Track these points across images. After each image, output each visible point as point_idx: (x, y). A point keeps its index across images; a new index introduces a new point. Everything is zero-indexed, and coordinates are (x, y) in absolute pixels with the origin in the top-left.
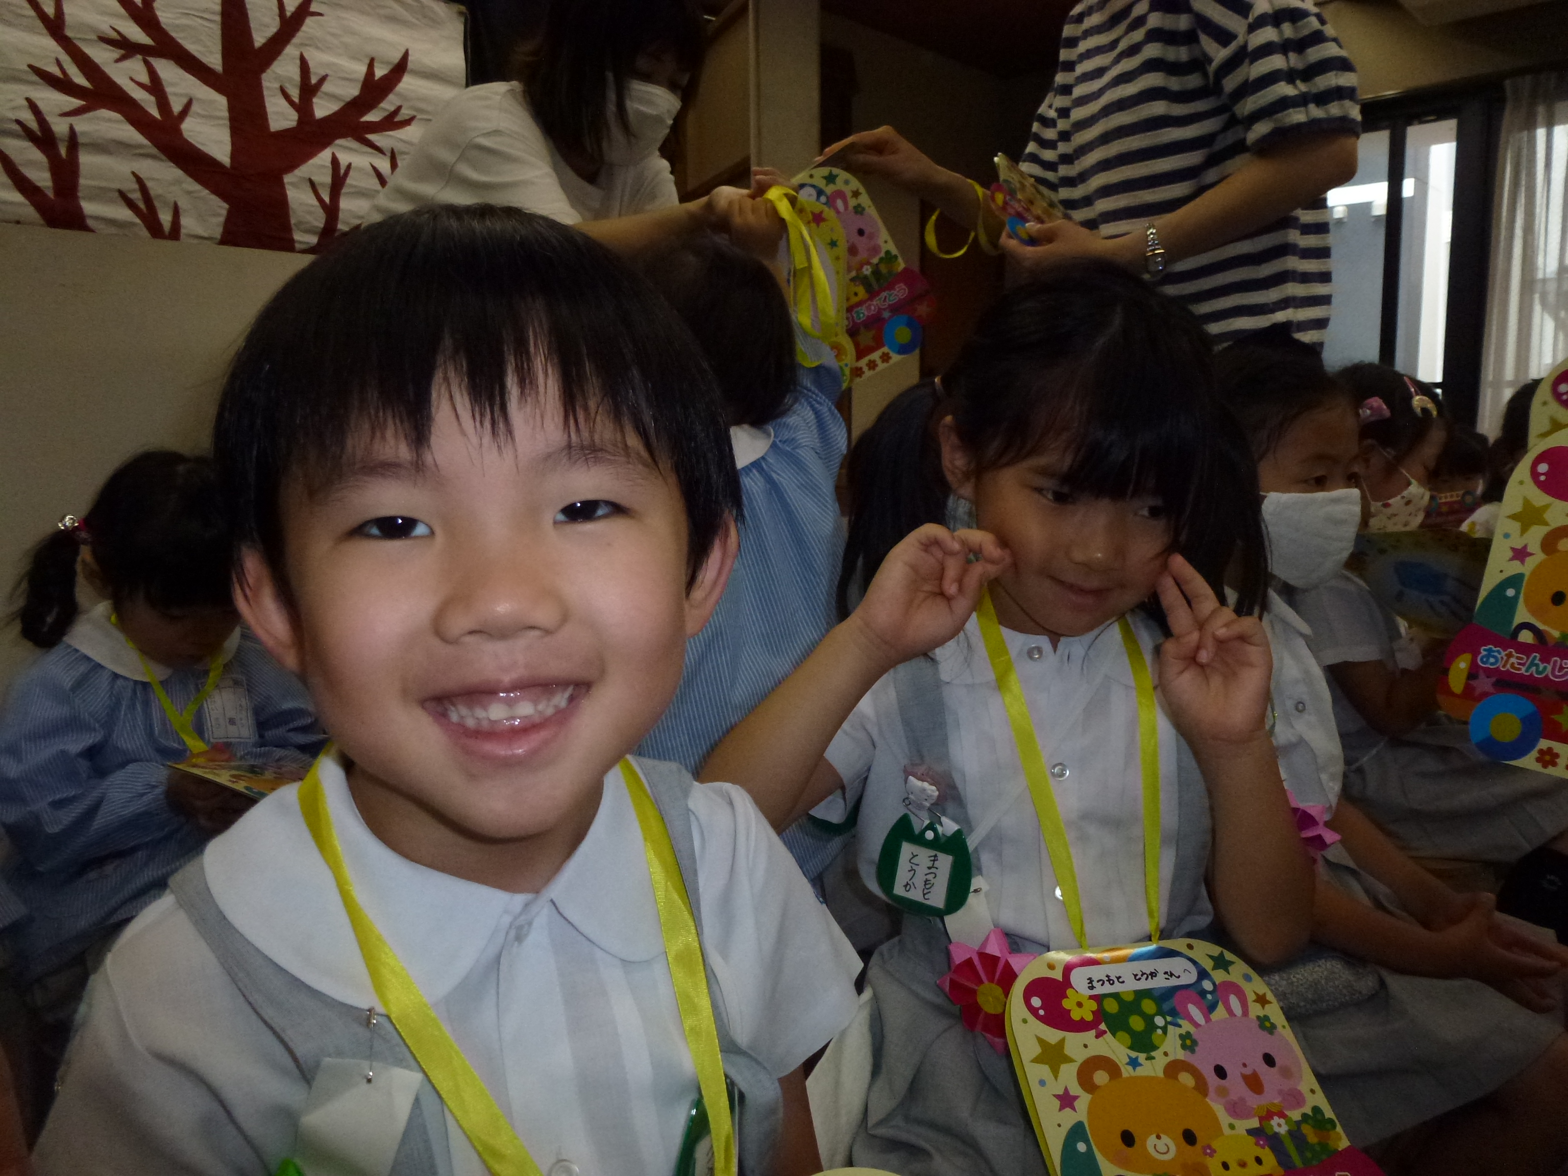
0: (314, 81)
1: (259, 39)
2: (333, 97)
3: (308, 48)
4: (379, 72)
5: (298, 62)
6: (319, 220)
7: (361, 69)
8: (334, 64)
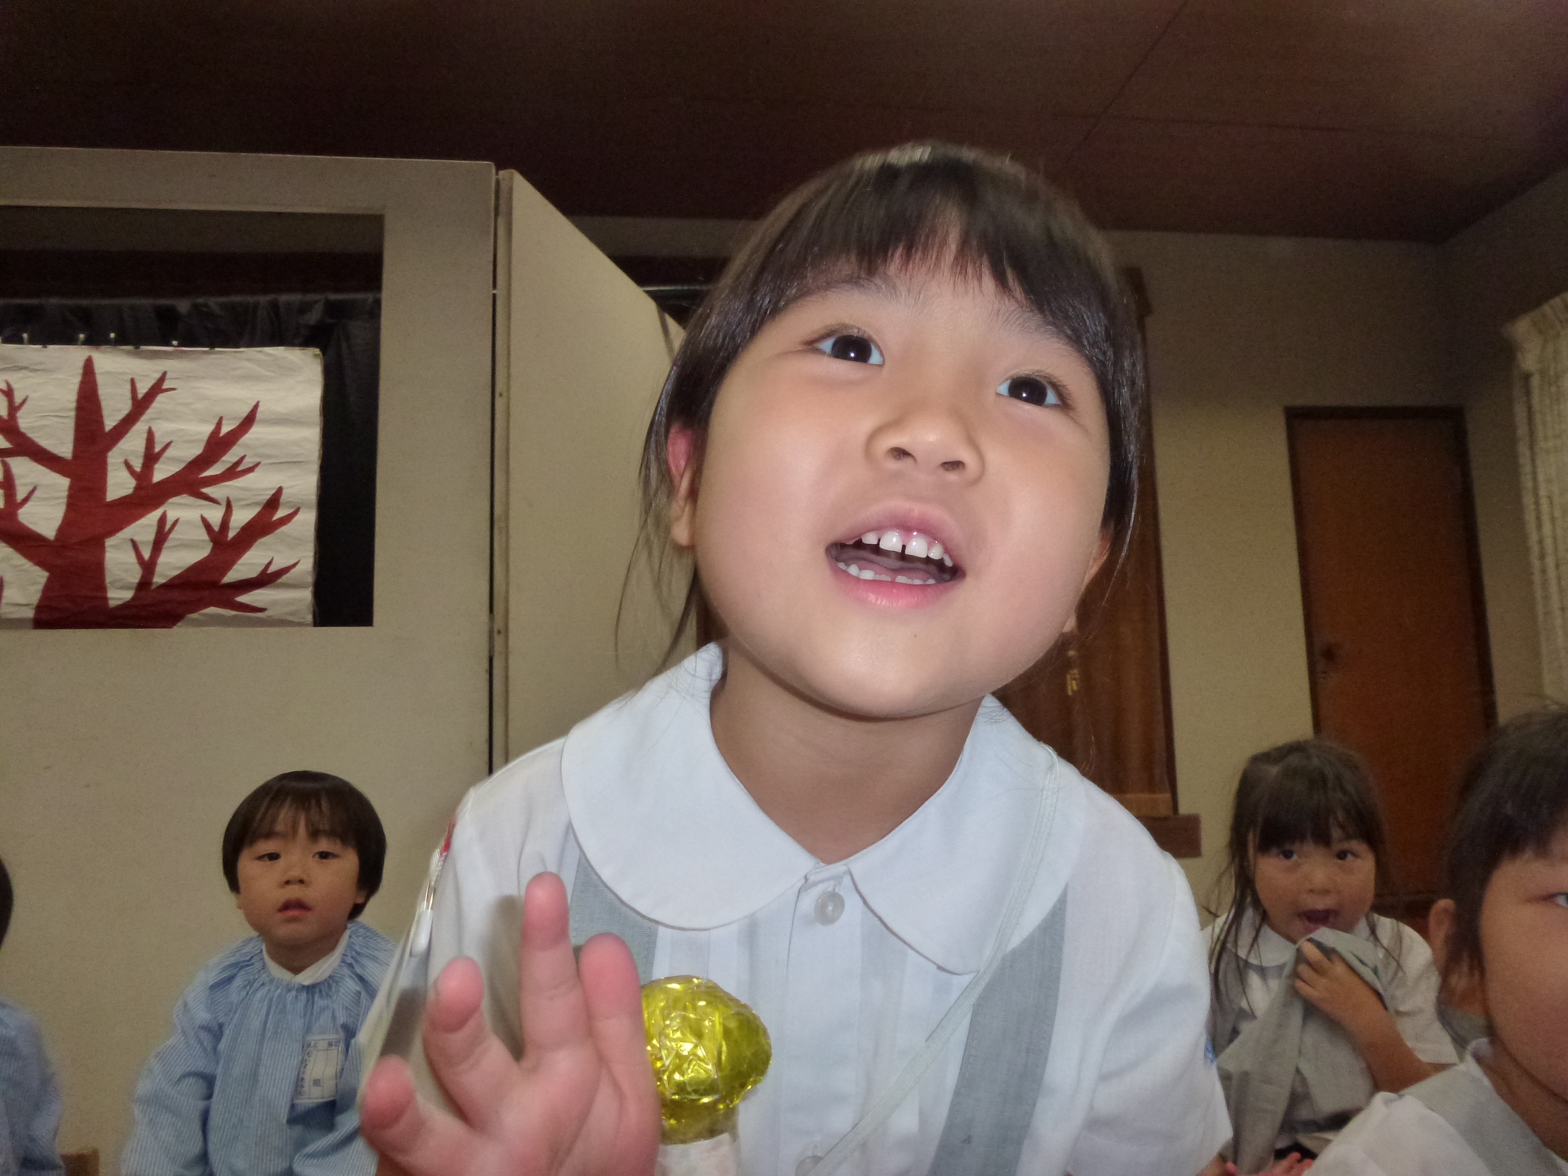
0: (157, 449)
1: (110, 422)
2: (174, 460)
3: (158, 421)
4: (225, 430)
5: (145, 436)
6: (135, 575)
7: (209, 428)
8: (182, 430)
